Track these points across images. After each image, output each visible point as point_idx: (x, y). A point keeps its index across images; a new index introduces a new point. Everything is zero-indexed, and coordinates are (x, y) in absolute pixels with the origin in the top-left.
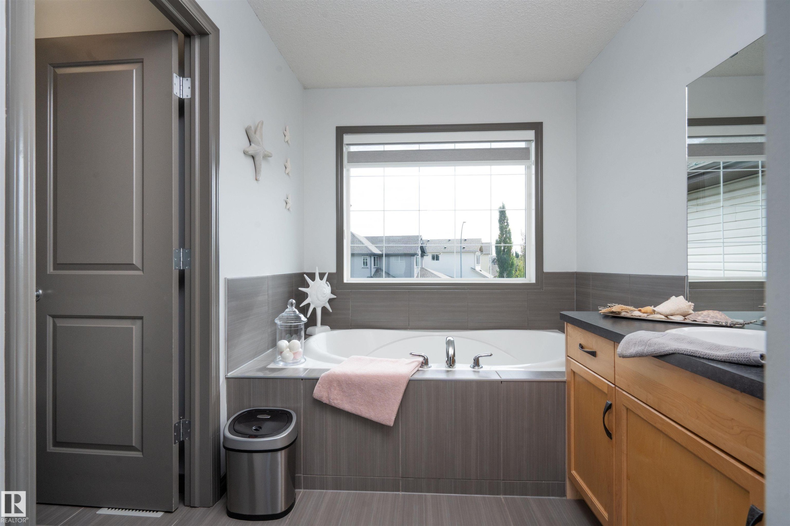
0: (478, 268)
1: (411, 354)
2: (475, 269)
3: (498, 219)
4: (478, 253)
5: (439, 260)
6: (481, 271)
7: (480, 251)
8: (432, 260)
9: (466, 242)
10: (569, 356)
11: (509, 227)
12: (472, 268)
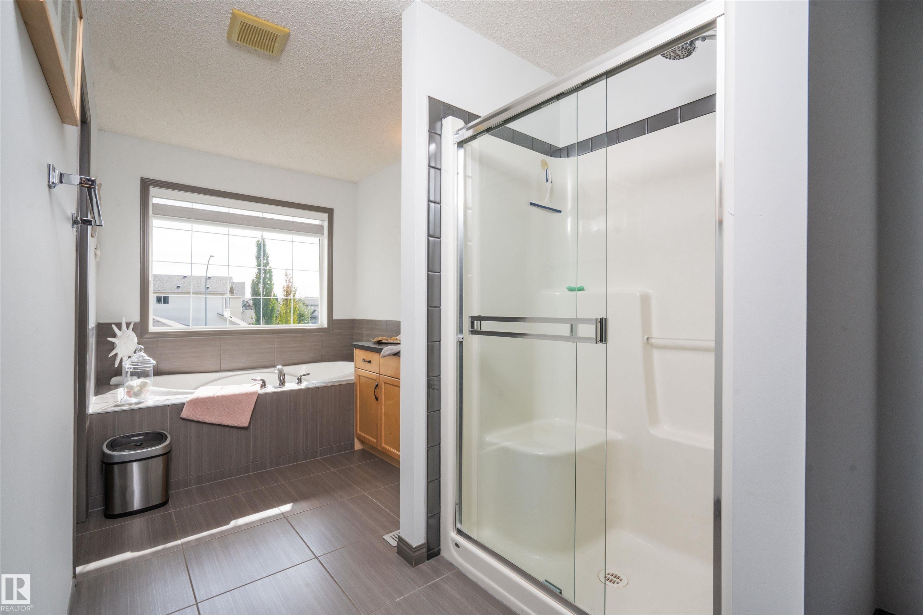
0: (227, 314)
1: (253, 379)
2: (222, 315)
3: (256, 256)
4: (228, 295)
5: (168, 303)
6: (231, 317)
7: (230, 292)
8: (157, 303)
9: (210, 280)
10: (356, 368)
11: (270, 265)
12: (219, 314)
